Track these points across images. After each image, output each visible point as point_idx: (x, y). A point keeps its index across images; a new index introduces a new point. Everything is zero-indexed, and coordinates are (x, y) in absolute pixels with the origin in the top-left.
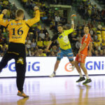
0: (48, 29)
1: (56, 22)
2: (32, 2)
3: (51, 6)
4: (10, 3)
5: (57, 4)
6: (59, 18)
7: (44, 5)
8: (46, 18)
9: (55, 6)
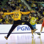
0: (38, 12)
1: (41, 9)
2: (31, 1)
3: (39, 2)
4: (21, 1)
5: (42, 1)
6: (42, 7)
7: (36, 2)
8: (37, 8)
9: (41, 2)
